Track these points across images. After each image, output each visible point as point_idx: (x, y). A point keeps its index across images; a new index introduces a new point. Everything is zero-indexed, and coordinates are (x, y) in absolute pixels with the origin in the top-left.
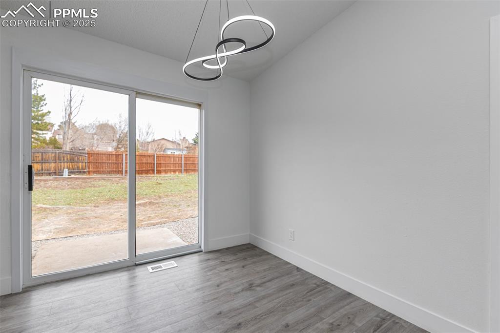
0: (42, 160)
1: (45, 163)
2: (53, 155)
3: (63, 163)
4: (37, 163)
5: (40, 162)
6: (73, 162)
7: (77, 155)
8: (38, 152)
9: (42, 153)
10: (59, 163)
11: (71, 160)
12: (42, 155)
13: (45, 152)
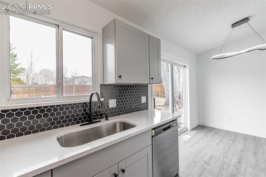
0: (29, 91)
1: (30, 93)
2: (35, 88)
3: (40, 93)
4: (26, 93)
5: (27, 93)
6: (47, 92)
7: (48, 88)
8: (26, 87)
9: (29, 87)
10: (38, 93)
11: (45, 90)
12: (29, 88)
13: (30, 87)
